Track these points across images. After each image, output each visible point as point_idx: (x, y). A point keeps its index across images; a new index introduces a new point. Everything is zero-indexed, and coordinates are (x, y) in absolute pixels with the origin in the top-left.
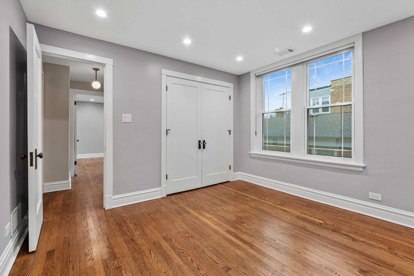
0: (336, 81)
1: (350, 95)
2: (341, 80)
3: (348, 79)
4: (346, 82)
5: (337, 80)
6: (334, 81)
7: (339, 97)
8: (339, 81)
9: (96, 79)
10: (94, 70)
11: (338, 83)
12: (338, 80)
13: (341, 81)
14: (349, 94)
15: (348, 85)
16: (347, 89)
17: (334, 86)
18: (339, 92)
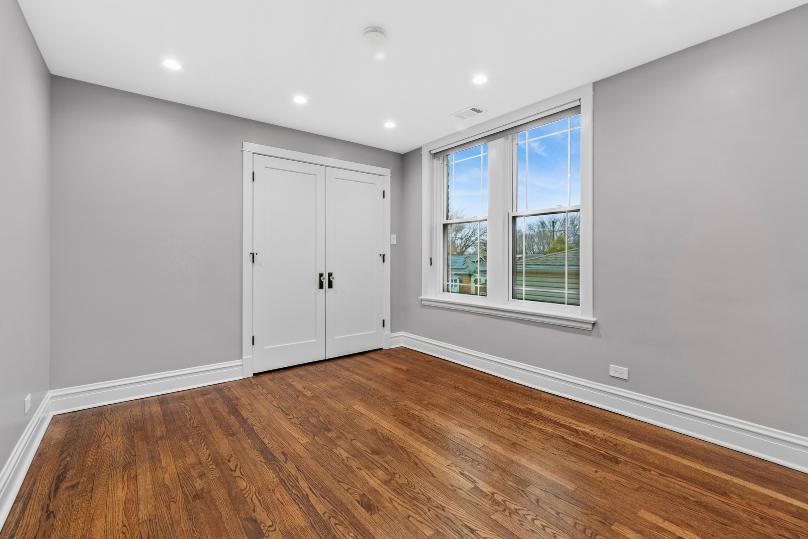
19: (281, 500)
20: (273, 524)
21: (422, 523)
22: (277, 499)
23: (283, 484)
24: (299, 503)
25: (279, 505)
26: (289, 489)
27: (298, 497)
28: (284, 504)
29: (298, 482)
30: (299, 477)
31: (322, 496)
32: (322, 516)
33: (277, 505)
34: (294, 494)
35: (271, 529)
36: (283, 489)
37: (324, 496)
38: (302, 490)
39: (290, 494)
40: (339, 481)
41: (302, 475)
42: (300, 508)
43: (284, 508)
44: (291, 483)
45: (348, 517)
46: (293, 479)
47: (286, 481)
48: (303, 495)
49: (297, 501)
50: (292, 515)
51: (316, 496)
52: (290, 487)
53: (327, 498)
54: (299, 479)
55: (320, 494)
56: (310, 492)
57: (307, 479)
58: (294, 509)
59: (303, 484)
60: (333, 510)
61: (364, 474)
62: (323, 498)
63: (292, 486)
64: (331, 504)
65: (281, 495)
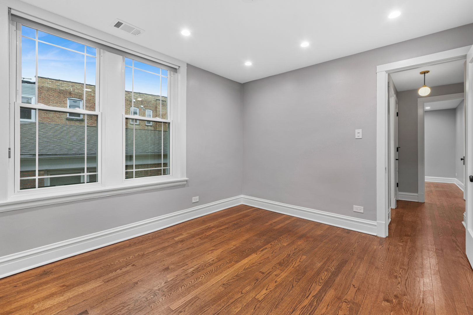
0: (44, 79)
1: (65, 103)
2: (53, 80)
3: (62, 83)
4: (59, 86)
5: (46, 79)
6: (42, 79)
7: (49, 102)
8: (50, 81)
9: (425, 84)
10: (422, 74)
11: (48, 83)
12: (48, 80)
13: (53, 82)
14: (63, 102)
15: (62, 90)
16: (61, 95)
17: (42, 85)
18: (50, 95)
19: (326, 306)
20: (344, 302)
21: (301, 259)
22: (327, 309)
23: (313, 312)
24: (322, 297)
25: (330, 306)
26: (315, 307)
27: (318, 300)
28: (327, 304)
29: (305, 306)
30: (301, 307)
31: (309, 290)
32: (322, 286)
33: (331, 306)
34: (317, 302)
35: (347, 301)
36: (317, 310)
37: (308, 289)
38: (311, 300)
39: (319, 305)
40: (293, 287)
41: (298, 306)
42: (325, 296)
43: (330, 303)
44: (309, 308)
45: (315, 277)
46: (305, 309)
47: (309, 312)
48: (314, 298)
49: (321, 299)
50: (331, 296)
51: (311, 293)
52: (313, 307)
53: (309, 288)
54: (302, 306)
55: (308, 291)
56: (310, 296)
57: (300, 302)
58: (327, 298)
59: (306, 302)
60: (315, 283)
61: (279, 279)
62: (310, 289)
63: (311, 307)
64: (312, 285)
65: (322, 309)
